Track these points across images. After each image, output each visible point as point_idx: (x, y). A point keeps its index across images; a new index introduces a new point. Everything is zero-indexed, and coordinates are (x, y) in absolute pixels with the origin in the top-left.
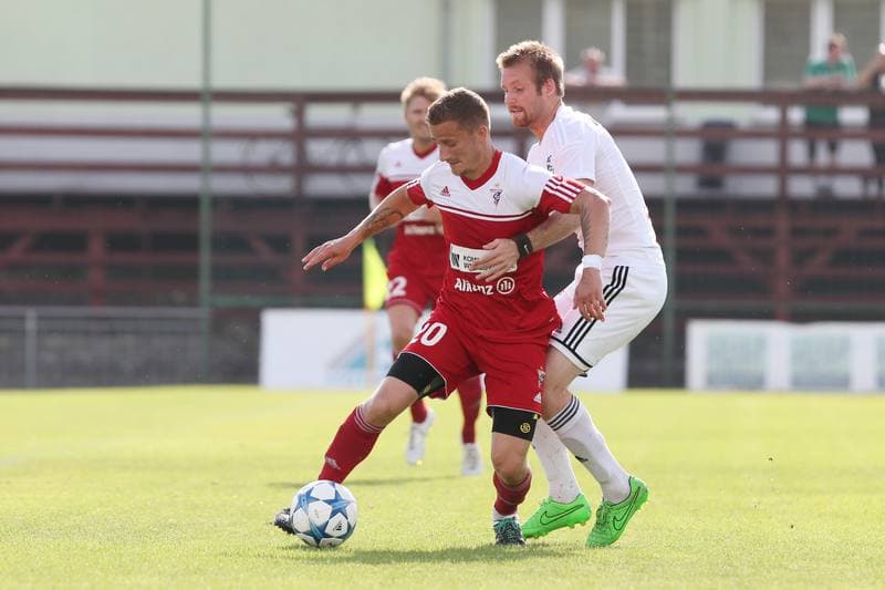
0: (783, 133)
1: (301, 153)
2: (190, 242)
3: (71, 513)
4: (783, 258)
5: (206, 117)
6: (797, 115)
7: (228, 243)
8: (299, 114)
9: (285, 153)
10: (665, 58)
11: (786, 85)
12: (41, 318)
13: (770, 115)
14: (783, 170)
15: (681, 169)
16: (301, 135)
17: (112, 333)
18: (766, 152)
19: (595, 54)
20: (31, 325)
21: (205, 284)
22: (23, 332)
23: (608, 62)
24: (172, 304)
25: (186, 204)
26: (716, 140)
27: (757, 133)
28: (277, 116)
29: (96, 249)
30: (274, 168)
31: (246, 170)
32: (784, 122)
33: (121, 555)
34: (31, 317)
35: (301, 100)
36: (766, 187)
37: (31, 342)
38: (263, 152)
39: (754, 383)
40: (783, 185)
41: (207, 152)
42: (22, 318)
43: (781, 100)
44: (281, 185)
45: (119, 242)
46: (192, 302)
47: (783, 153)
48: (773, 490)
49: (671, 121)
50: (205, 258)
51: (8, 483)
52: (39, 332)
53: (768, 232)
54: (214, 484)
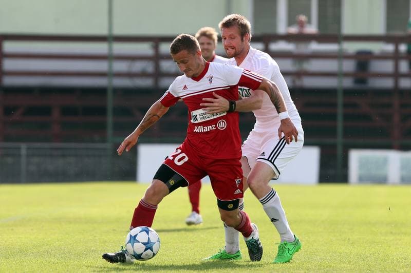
0: (396, 57)
1: (157, 67)
2: (102, 111)
3: (43, 245)
4: (396, 118)
5: (110, 49)
6: (403, 48)
7: (121, 111)
8: (156, 48)
9: (149, 67)
10: (338, 20)
11: (398, 33)
12: (28, 149)
13: (390, 48)
14: (396, 75)
15: (346, 75)
16: (157, 58)
17: (64, 156)
18: (387, 66)
19: (303, 18)
20: (24, 152)
21: (110, 131)
22: (20, 155)
23: (309, 22)
24: (93, 141)
25: (101, 92)
26: (363, 60)
27: (384, 57)
28: (145, 49)
29: (56, 114)
30: (143, 74)
31: (130, 75)
32: (397, 50)
33: (68, 265)
34: (24, 148)
35: (157, 40)
36: (388, 83)
37: (23, 160)
38: (138, 66)
39: (382, 180)
40: (396, 82)
41: (110, 67)
42: (19, 148)
43: (395, 40)
44: (147, 83)
45: (67, 111)
46: (104, 141)
47: (397, 66)
48: (391, 233)
49: (341, 50)
50: (110, 119)
51: (12, 230)
52: (28, 156)
53: (389, 106)
54: (114, 230)
